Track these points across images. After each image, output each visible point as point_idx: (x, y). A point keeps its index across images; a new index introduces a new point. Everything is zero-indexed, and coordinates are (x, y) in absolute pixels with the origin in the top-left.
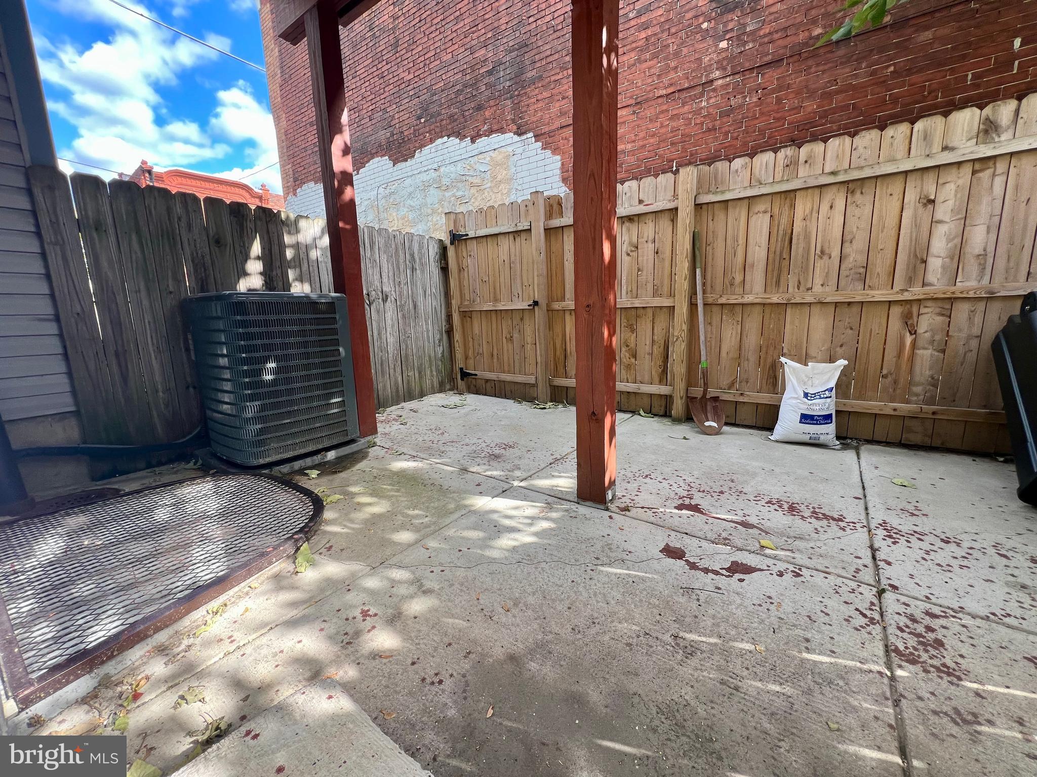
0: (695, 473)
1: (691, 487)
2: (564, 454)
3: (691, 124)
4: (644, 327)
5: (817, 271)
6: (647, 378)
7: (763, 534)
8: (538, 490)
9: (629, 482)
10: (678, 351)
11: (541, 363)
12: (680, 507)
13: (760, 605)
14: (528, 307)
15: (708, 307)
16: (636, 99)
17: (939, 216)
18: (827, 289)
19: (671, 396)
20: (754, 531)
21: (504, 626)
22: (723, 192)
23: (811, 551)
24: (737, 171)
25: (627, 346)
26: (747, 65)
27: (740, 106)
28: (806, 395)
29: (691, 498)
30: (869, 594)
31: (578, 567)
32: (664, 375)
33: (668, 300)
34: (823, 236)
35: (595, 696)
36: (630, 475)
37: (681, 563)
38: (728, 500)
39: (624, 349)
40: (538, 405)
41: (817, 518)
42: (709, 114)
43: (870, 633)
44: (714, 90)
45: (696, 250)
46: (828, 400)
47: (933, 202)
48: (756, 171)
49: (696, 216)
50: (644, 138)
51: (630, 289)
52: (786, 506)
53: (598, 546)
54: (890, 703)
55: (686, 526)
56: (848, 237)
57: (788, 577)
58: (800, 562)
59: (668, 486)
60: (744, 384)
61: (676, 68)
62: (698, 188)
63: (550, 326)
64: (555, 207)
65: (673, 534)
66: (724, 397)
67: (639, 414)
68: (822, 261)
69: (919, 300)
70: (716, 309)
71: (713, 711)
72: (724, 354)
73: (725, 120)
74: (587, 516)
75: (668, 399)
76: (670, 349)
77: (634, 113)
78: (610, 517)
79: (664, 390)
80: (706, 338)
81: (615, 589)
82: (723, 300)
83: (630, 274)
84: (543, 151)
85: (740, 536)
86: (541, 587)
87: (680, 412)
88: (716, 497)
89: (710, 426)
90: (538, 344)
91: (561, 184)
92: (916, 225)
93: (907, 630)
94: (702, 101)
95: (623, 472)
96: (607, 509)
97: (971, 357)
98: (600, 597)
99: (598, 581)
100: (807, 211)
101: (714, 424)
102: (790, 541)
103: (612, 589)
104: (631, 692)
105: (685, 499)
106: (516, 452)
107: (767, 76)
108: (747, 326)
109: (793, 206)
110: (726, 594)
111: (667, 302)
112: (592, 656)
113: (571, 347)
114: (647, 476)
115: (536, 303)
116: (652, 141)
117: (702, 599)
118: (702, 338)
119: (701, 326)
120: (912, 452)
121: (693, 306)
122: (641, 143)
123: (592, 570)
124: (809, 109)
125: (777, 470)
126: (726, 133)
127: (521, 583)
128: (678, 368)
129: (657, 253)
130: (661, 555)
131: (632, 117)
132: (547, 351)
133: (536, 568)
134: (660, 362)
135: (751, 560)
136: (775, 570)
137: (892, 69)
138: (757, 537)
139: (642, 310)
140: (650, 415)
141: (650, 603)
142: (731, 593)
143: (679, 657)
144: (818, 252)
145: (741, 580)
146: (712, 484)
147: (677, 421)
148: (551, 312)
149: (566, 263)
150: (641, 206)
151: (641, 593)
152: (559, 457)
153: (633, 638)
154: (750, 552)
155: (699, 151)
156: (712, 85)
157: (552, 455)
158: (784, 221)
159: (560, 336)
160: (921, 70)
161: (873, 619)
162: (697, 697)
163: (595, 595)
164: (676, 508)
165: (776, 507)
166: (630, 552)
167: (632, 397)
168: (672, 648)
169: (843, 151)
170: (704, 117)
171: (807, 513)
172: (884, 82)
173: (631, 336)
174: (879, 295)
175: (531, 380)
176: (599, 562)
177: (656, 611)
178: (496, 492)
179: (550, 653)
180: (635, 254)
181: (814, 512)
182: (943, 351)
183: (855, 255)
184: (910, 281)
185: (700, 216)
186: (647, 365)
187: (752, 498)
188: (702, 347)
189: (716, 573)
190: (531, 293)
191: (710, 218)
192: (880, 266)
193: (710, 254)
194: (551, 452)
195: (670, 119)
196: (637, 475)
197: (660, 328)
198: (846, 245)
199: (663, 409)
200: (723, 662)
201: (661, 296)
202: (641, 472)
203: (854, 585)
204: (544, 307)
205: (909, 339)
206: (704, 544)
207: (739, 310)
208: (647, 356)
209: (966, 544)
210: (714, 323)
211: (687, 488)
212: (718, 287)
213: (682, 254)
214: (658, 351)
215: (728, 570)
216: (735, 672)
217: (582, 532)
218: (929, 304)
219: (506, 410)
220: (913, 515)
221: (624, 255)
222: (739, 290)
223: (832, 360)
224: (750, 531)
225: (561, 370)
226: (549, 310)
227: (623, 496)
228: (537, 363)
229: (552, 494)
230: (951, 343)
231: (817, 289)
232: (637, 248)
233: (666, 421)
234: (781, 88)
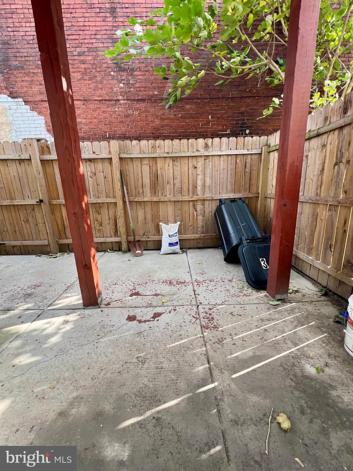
0: (136, 276)
1: (135, 284)
2: (72, 283)
3: (112, 117)
4: (104, 211)
5: (167, 189)
6: (109, 235)
7: (163, 297)
8: (60, 308)
9: (108, 289)
10: (121, 222)
11: (50, 233)
12: (131, 296)
13: (165, 328)
14: (36, 203)
15: (131, 203)
16: (84, 97)
17: (198, 173)
18: (171, 196)
19: (121, 242)
20: (160, 297)
21: (53, 398)
22: (130, 154)
23: (178, 298)
24: (134, 146)
25: (97, 221)
26: (132, 98)
27: (132, 115)
28: (169, 236)
29: (135, 289)
30: (195, 308)
31: (90, 344)
32: (116, 232)
33: (113, 200)
34: (168, 176)
35: (108, 407)
36: (108, 285)
37: (135, 322)
38: (150, 286)
39: (96, 222)
40: (52, 255)
41: (178, 284)
42: (119, 115)
43: (197, 324)
44: (120, 104)
45: (123, 178)
46: (176, 237)
47: (196, 167)
48: (142, 147)
49: (120, 163)
50: (91, 118)
51: (94, 194)
52: (168, 282)
53: (98, 329)
54: (204, 346)
55: (135, 303)
56: (175, 177)
57: (172, 312)
58: (175, 304)
59: (125, 286)
60: (148, 233)
61: (101, 89)
62: (120, 151)
63: (53, 212)
64: (45, 148)
65: (130, 309)
66: (142, 239)
67: (108, 252)
68: (168, 185)
69: (196, 200)
70: (134, 203)
71: (155, 383)
72: (139, 222)
73: (127, 119)
74: (90, 314)
75: (119, 243)
76: (118, 221)
77: (84, 104)
78: (102, 311)
79: (117, 239)
80: (132, 215)
81: (109, 348)
82: (136, 200)
83: (93, 187)
84: (31, 112)
85: (155, 301)
86: (71, 365)
87: (126, 248)
88: (144, 286)
89: (138, 253)
90: (46, 223)
91: (47, 133)
92: (193, 175)
93: (205, 317)
94: (116, 108)
95: (104, 285)
96: (100, 307)
97: (210, 217)
98: (103, 355)
99: (101, 347)
100: (161, 166)
101: (140, 252)
102: (171, 296)
103: (108, 348)
104: (123, 394)
105: (133, 290)
106: (43, 288)
107: (141, 105)
108: (147, 210)
109: (156, 163)
110: (153, 329)
111: (113, 201)
112: (104, 387)
113: (67, 223)
114: (115, 284)
115: (41, 201)
116: (95, 120)
117: (145, 335)
118: (130, 216)
119: (129, 211)
120: (200, 250)
121: (124, 202)
122: (90, 120)
123: (97, 343)
124: (157, 123)
125: (164, 267)
126: (128, 125)
127: (59, 368)
128: (122, 229)
129: (105, 178)
130: (127, 322)
131: (83, 106)
132: (53, 226)
133: (67, 355)
134: (114, 227)
135: (159, 310)
136: (168, 311)
137: (180, 115)
138: (161, 299)
139: (102, 204)
140: (113, 251)
141: (125, 347)
142: (155, 328)
143: (140, 366)
144: (167, 182)
145: (158, 320)
146: (142, 280)
147: (125, 252)
148: (52, 206)
149: (57, 180)
150: (94, 155)
151: (121, 344)
152: (69, 285)
153: (120, 368)
154: (160, 306)
155: (117, 130)
156: (119, 102)
157: (65, 285)
158: (154, 169)
159: (60, 218)
160: (188, 118)
161: (197, 318)
162: (149, 380)
163: (100, 355)
164: (130, 296)
165: (165, 283)
166: (113, 326)
167: (103, 244)
168: (137, 364)
169: (170, 145)
170: (118, 115)
171: (175, 283)
172: (179, 119)
173: (98, 216)
174: (186, 198)
175: (46, 242)
176: (100, 337)
177: (128, 350)
178: (34, 318)
179: (82, 398)
180: (94, 177)
181: (177, 282)
182: (204, 216)
183: (178, 185)
184: (193, 194)
185: (122, 163)
186: (108, 228)
187: (157, 282)
188: (131, 220)
189: (149, 321)
190: (37, 195)
191: (126, 164)
192: (185, 189)
193: (129, 180)
194: (65, 283)
195: (102, 112)
196: (111, 284)
197: (112, 212)
198: (175, 180)
199: (118, 248)
200: (156, 359)
201: (110, 197)
202: (113, 282)
203: (190, 307)
204: (48, 203)
205: (195, 213)
206: (143, 309)
207: (143, 203)
208: (107, 225)
209: (215, 281)
210: (134, 209)
211: (133, 285)
212: (134, 194)
213: (117, 179)
214: (112, 222)
215: (153, 318)
216: (160, 361)
217: (89, 324)
218: (199, 201)
219: (30, 263)
220: (203, 274)
221: (90, 178)
222: (142, 195)
223: (176, 223)
224: (158, 297)
225: (63, 235)
226: (50, 204)
227: (106, 298)
228: (47, 233)
229: (69, 308)
230: (205, 214)
231: (168, 195)
232: (95, 174)
233: (120, 253)
234: (146, 111)
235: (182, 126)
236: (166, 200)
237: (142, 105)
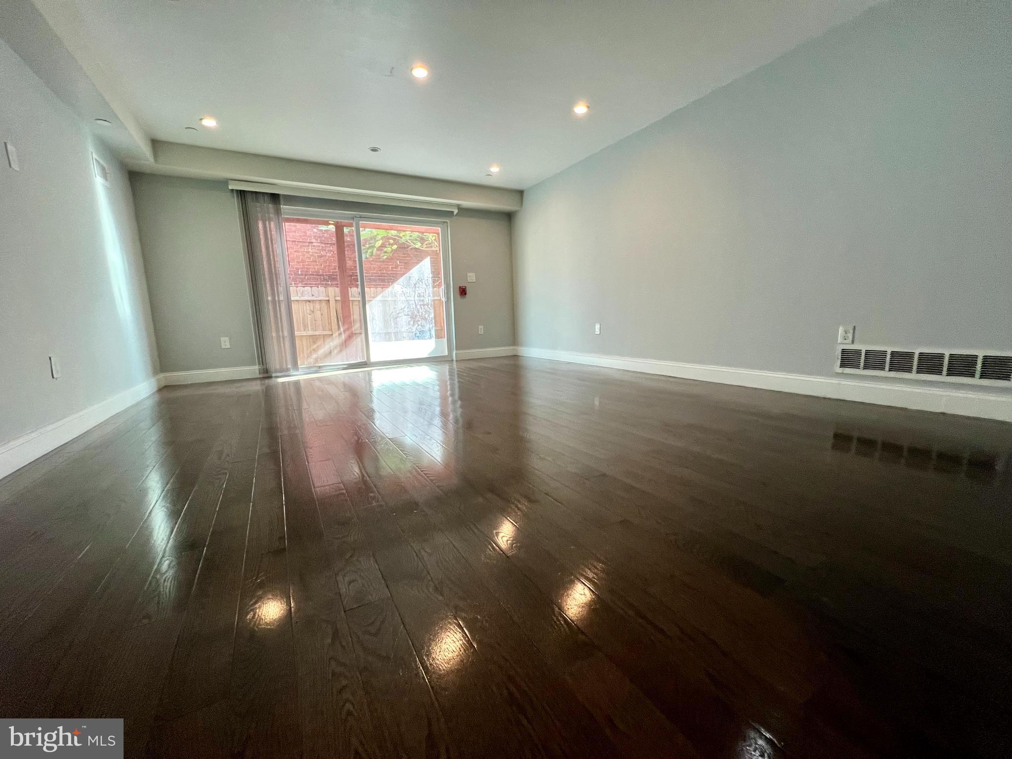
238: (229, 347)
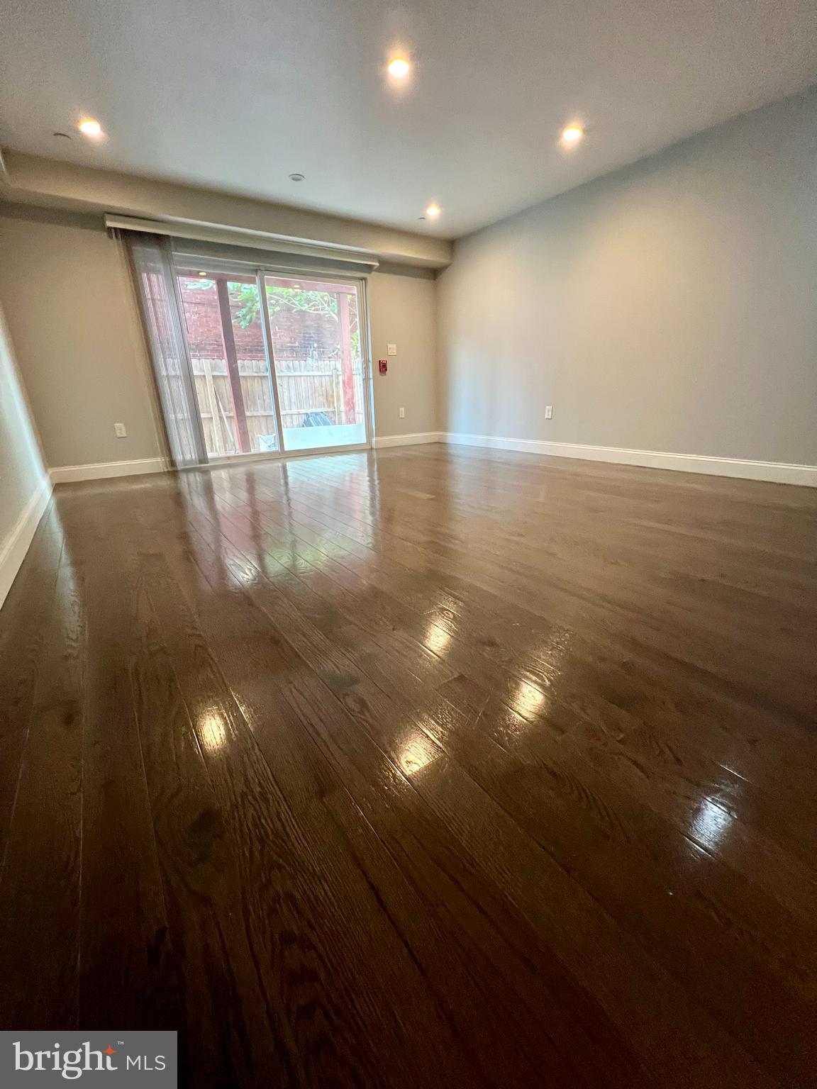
234: (206, 316)
235: (249, 336)
236: (259, 414)
237: (202, 309)
238: (125, 435)
